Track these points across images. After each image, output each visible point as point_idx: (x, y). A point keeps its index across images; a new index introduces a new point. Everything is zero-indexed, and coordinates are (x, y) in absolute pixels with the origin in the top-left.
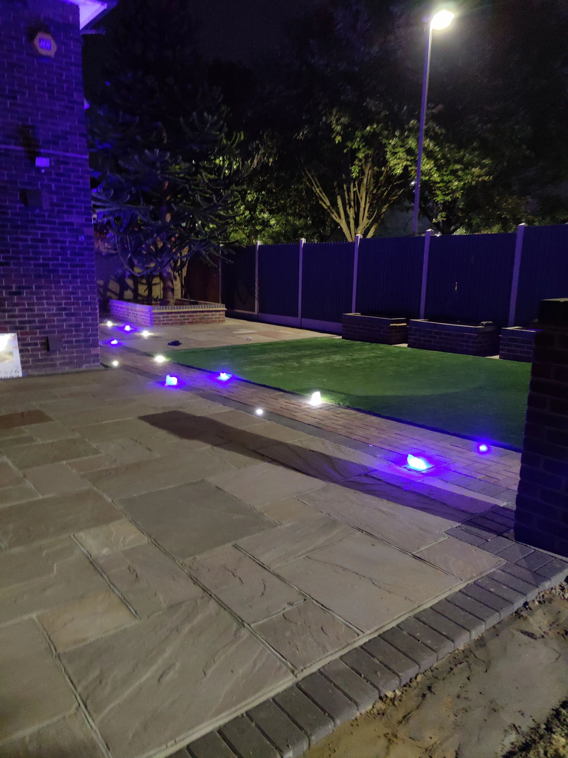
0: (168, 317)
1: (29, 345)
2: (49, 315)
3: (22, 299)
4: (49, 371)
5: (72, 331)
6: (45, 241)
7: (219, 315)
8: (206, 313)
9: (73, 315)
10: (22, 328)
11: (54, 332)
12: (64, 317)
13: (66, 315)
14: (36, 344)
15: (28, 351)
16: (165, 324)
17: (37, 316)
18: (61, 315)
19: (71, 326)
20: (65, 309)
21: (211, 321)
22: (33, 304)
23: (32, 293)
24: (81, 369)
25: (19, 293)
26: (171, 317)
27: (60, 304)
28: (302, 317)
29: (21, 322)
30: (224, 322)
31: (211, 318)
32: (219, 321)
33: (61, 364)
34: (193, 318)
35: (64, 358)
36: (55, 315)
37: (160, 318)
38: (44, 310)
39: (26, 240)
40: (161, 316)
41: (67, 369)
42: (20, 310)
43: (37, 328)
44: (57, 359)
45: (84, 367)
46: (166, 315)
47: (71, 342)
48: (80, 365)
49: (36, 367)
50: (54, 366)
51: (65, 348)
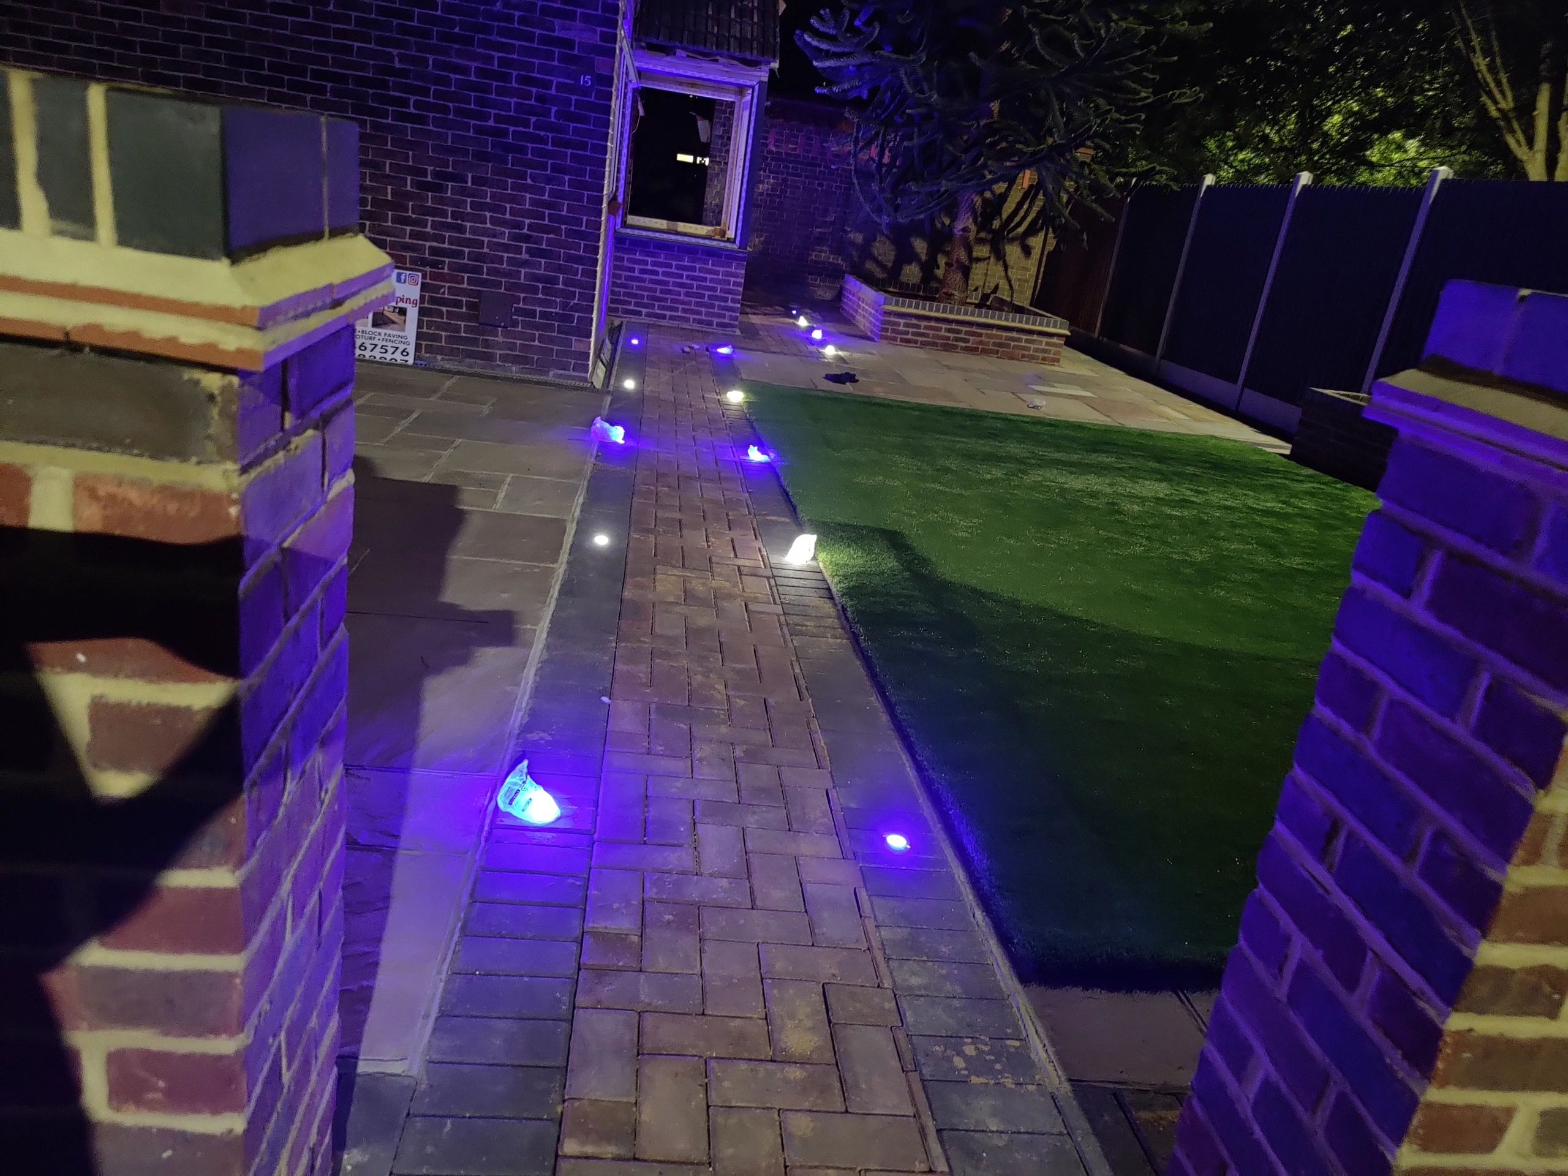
0: (918, 327)
1: (443, 302)
2: (493, 246)
3: (441, 200)
4: (478, 366)
5: (535, 290)
6: (504, 77)
7: (1048, 344)
8: (1015, 335)
9: (542, 253)
10: (434, 264)
11: (498, 285)
12: (525, 256)
13: (529, 251)
14: (457, 304)
15: (440, 314)
16: (908, 341)
17: (469, 243)
18: (518, 250)
19: (537, 278)
20: (527, 239)
21: (1023, 356)
22: (463, 216)
23: (464, 192)
24: (543, 378)
25: (438, 188)
26: (926, 327)
27: (519, 226)
28: (1244, 386)
29: (434, 251)
30: (1056, 364)
31: (1024, 348)
32: (1044, 359)
33: (505, 358)
34: (978, 339)
35: (512, 347)
36: (506, 248)
37: (899, 325)
38: (486, 233)
39: (465, 71)
40: (902, 321)
41: (514, 370)
42: (434, 225)
43: (465, 269)
44: (497, 345)
45: (551, 376)
46: (914, 321)
47: (533, 314)
48: (543, 368)
49: (452, 353)
50: (490, 357)
51: (515, 324)
